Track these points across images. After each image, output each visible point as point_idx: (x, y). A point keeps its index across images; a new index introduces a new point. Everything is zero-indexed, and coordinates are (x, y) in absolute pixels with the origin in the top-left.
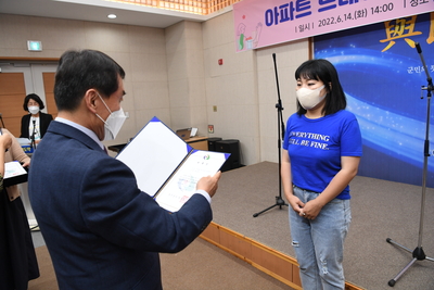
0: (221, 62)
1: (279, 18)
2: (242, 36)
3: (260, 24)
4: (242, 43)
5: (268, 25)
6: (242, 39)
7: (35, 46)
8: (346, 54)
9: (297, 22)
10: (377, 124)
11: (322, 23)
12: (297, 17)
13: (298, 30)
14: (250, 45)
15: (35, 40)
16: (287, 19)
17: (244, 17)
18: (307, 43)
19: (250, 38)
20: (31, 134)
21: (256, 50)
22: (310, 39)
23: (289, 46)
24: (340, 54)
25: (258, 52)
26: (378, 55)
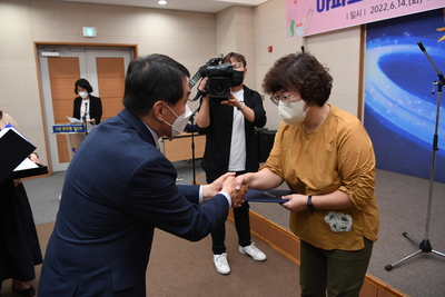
0: (271, 50)
1: (331, 4)
2: (293, 22)
3: (311, 10)
4: (292, 30)
5: (319, 11)
6: (293, 25)
7: (89, 32)
8: (399, 43)
9: (349, 8)
10: (428, 120)
11: (375, 9)
12: (349, 3)
13: (350, 16)
14: (300, 32)
15: (89, 26)
16: (339, 5)
17: (295, 3)
18: (358, 32)
19: (301, 25)
20: (82, 115)
21: (307, 37)
22: (362, 27)
23: (340, 34)
24: (393, 43)
25: (309, 40)
26: (434, 45)
